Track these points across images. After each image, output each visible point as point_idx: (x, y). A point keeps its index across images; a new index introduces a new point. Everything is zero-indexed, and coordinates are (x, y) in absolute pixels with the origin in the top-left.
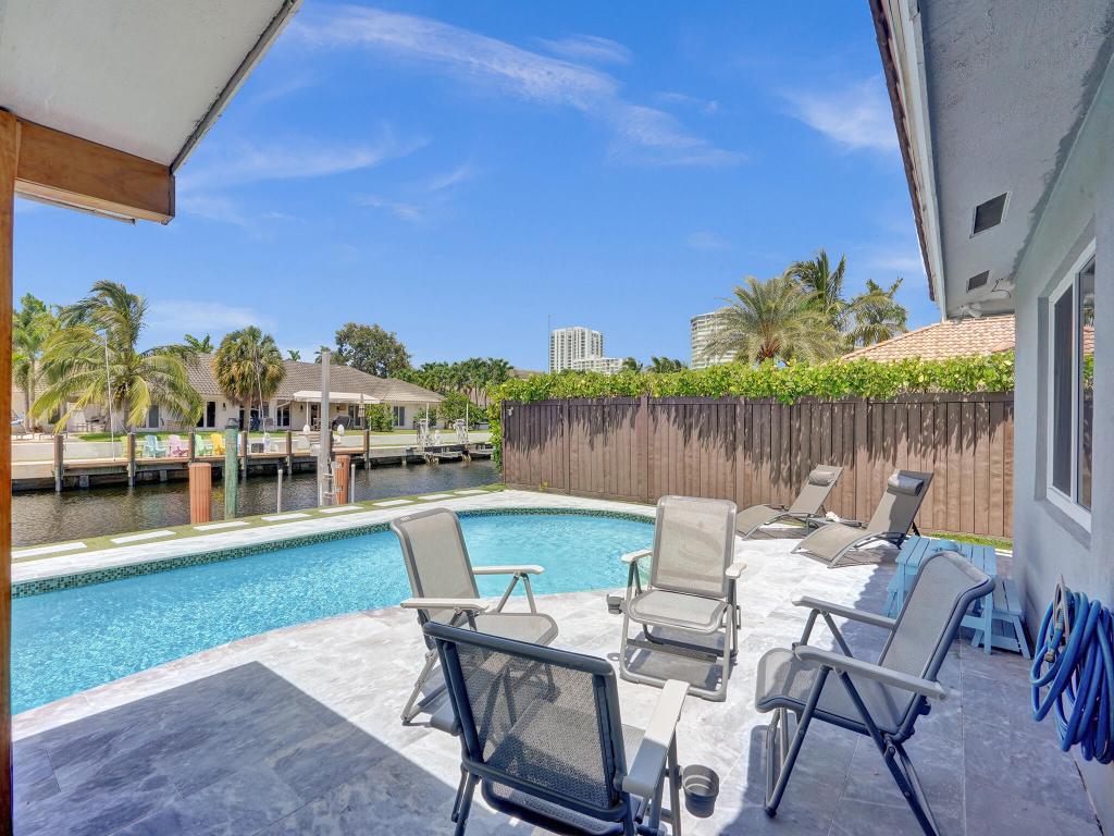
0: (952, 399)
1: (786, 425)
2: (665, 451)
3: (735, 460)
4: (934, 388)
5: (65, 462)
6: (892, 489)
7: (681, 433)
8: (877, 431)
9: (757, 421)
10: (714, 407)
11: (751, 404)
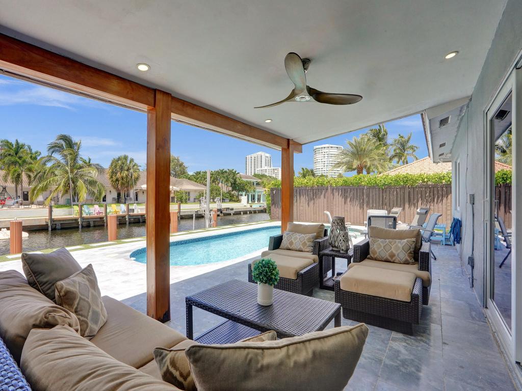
0: (435, 186)
1: (381, 195)
2: (337, 205)
3: (363, 209)
4: (430, 183)
5: (53, 217)
6: (418, 213)
7: (343, 199)
8: (412, 197)
9: (371, 195)
10: (355, 190)
11: (369, 188)
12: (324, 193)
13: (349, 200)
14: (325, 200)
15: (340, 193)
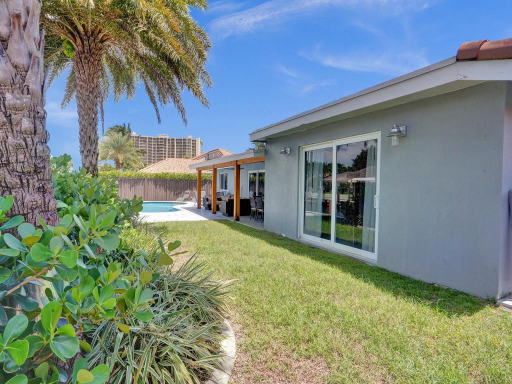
2: (151, 190)
3: (167, 191)
7: (155, 186)
10: (162, 181)
11: (170, 180)
12: (142, 182)
13: (158, 187)
14: (143, 187)
15: (153, 182)
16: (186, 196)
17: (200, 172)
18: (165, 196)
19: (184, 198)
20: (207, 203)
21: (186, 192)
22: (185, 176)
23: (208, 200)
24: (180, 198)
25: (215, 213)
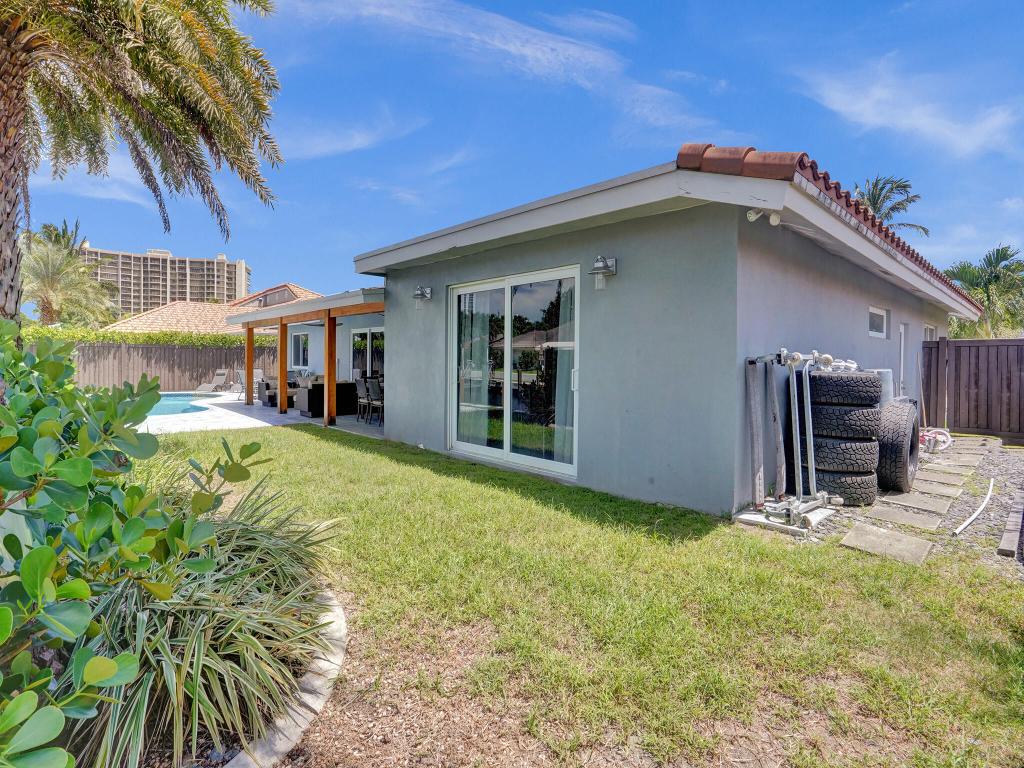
3: (173, 372)
7: (145, 361)
11: (182, 347)
12: (112, 353)
13: (153, 361)
14: (116, 362)
15: (140, 353)
16: (219, 380)
17: (250, 331)
18: (171, 382)
19: (212, 386)
20: (267, 393)
21: (219, 371)
22: (216, 339)
23: (268, 387)
24: (204, 385)
25: (283, 412)
